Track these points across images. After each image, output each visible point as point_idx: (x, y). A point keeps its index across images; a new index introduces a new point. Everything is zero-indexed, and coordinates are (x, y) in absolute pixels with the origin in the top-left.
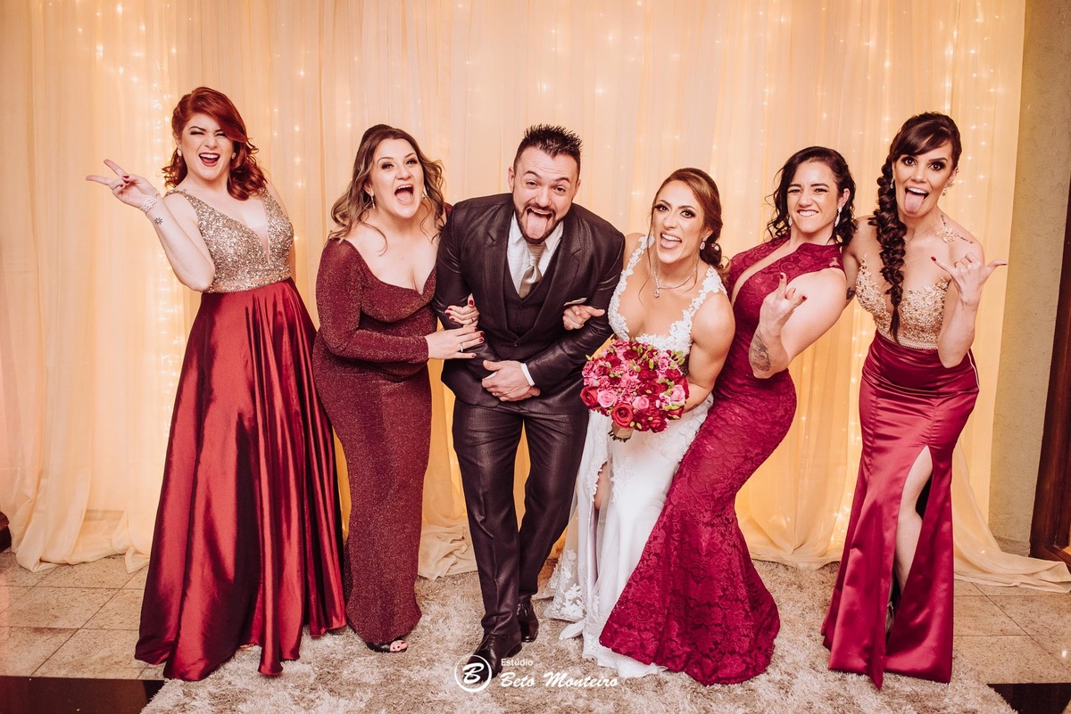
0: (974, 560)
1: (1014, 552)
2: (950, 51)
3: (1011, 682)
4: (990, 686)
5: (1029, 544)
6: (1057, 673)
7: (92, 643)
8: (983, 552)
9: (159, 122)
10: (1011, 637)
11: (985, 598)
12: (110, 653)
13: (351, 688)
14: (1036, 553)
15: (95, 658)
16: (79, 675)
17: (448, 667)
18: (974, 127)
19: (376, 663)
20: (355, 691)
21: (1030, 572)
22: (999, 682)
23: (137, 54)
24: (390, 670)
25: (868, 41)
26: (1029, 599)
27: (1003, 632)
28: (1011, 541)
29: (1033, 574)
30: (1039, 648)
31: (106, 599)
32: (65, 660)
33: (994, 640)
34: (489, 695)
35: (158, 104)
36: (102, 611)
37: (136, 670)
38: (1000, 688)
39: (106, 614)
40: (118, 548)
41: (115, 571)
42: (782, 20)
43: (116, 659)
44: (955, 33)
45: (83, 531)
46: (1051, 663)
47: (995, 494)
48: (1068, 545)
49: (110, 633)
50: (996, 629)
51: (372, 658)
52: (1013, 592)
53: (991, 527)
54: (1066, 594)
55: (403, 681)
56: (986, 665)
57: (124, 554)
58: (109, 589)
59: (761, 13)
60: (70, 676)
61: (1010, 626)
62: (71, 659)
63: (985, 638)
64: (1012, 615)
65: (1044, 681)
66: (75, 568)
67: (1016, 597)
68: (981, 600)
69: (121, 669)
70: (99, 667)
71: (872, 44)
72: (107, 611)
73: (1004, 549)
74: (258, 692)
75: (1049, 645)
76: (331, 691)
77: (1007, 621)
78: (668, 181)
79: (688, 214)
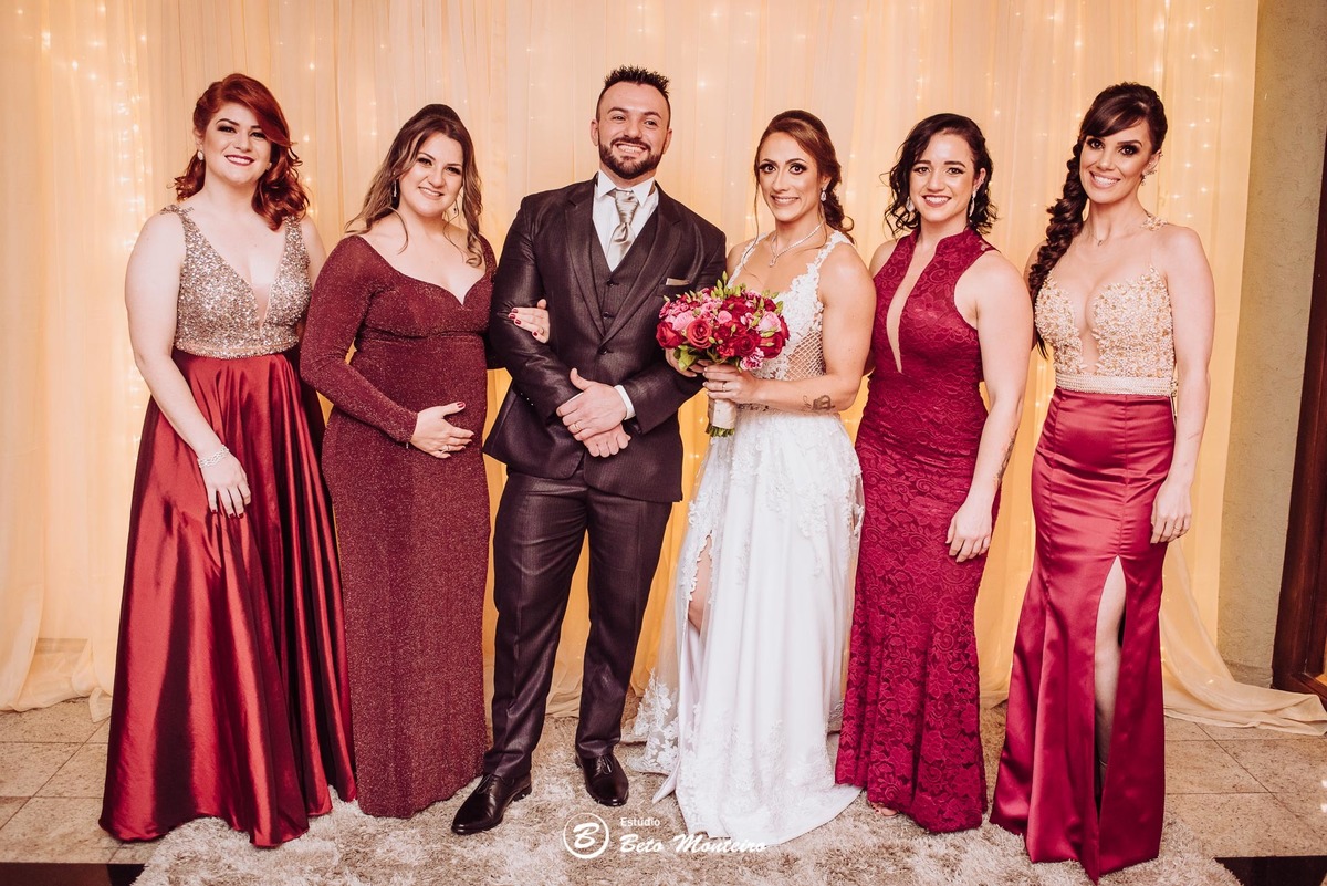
0: (1198, 692)
1: (1252, 682)
2: (1160, 26)
3: (1246, 856)
4: (1219, 860)
5: (1271, 671)
6: (1307, 844)
7: (48, 815)
8: (1211, 681)
9: (126, 132)
10: (1247, 795)
11: (1213, 743)
12: (72, 829)
13: (387, 871)
14: (1279, 683)
15: (53, 835)
16: (32, 859)
17: (511, 842)
18: (1193, 125)
19: (418, 837)
20: (391, 875)
21: (1270, 708)
22: (1230, 855)
23: (96, 44)
24: (438, 847)
25: (1053, 14)
26: (1271, 744)
27: (1237, 789)
28: (1249, 667)
29: (1276, 711)
30: (1283, 810)
31: (66, 757)
32: (13, 839)
33: (1224, 799)
34: (567, 878)
35: (124, 109)
36: (60, 773)
37: (107, 852)
38: (1231, 864)
39: (66, 778)
40: (80, 689)
41: (77, 719)
43: (80, 837)
45: (34, 667)
46: (1299, 830)
47: (1225, 605)
48: (1321, 672)
49: (72, 803)
50: (1228, 784)
51: (413, 831)
52: (1249, 735)
53: (1221, 650)
54: (1319, 737)
55: (454, 861)
56: (1213, 833)
57: (88, 697)
58: (69, 744)
60: (22, 860)
61: (1246, 780)
62: (21, 837)
63: (1212, 796)
64: (1248, 766)
65: (1289, 854)
66: (24, 716)
67: (1253, 741)
68: (1208, 746)
69: (87, 851)
70: (58, 848)
71: (1058, 17)
72: (68, 773)
73: (1237, 678)
74: (266, 878)
75: (1296, 805)
76: (361, 875)
77: (1242, 773)
78: (767, 134)
79: (799, 168)
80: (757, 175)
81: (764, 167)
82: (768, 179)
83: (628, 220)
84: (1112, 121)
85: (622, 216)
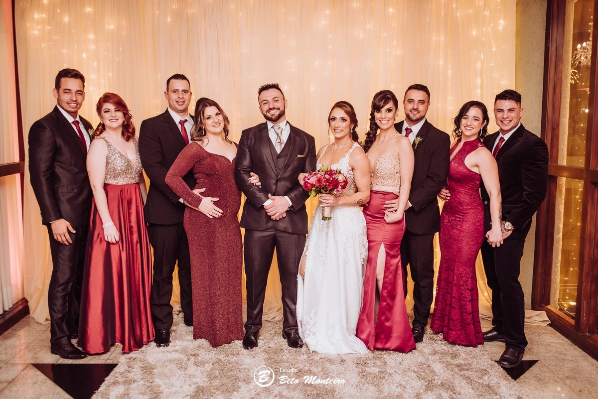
2: (479, 65)
5: (531, 305)
14: (534, 308)
25: (439, 61)
42: (398, 52)
44: (482, 56)
48: (549, 304)
54: (545, 326)
59: (388, 50)
71: (441, 63)
78: (333, 108)
79: (344, 120)
80: (329, 122)
81: (332, 119)
82: (333, 123)
83: (280, 136)
84: (382, 103)
85: (277, 134)
